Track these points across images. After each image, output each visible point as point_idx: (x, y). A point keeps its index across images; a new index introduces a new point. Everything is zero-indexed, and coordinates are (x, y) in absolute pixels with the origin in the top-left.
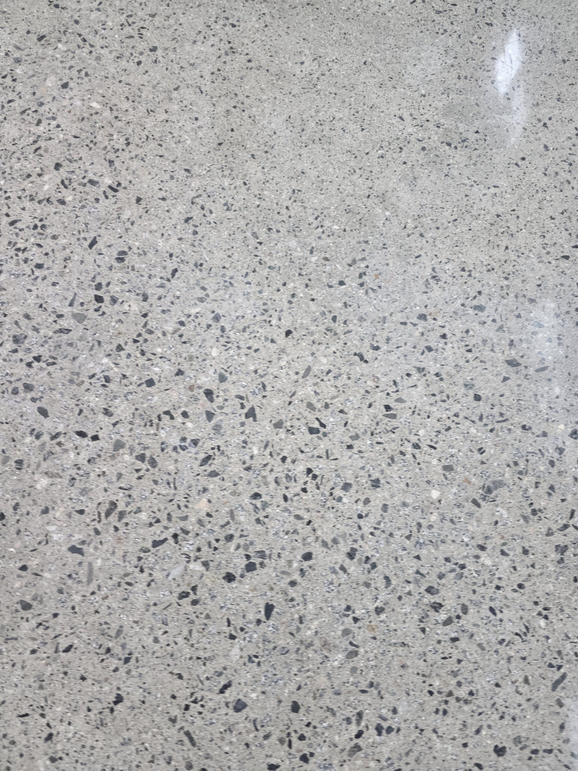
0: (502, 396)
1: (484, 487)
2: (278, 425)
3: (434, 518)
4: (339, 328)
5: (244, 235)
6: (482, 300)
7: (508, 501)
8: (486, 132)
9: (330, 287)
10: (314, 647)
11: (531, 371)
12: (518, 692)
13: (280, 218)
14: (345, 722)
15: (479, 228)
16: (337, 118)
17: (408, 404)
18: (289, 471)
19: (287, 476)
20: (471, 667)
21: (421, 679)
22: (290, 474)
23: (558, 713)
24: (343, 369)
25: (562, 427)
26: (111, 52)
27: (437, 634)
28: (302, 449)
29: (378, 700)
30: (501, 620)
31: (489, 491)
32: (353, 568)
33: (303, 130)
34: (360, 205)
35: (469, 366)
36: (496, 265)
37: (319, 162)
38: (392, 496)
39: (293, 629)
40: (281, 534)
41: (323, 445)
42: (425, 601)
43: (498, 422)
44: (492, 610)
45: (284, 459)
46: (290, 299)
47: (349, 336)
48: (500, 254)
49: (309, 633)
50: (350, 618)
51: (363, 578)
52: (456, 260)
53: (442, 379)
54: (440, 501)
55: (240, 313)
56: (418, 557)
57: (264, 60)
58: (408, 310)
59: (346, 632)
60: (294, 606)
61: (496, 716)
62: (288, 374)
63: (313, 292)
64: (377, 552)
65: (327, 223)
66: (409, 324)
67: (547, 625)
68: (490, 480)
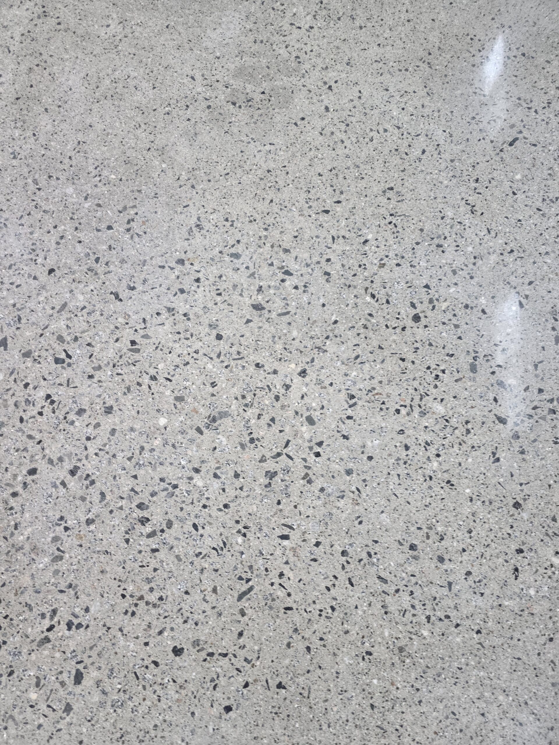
0: (242, 336)
1: (209, 416)
2: (27, 354)
3: (157, 442)
4: (100, 268)
5: (26, 181)
6: (239, 249)
7: (230, 429)
8: (272, 93)
9: (98, 230)
10: (24, 551)
11: (274, 315)
12: (204, 600)
13: (62, 167)
14: (40, 617)
15: (249, 182)
16: (132, 77)
17: (154, 340)
18: (30, 396)
19: (27, 401)
20: (166, 575)
21: (117, 583)
22: (30, 398)
23: (239, 621)
24: (98, 306)
25: (293, 366)
27: (140, 545)
28: (45, 377)
29: (74, 600)
30: (202, 536)
31: (214, 420)
32: (72, 484)
33: (97, 87)
34: (140, 157)
35: (216, 309)
36: (258, 217)
37: (108, 117)
38: (122, 422)
39: (8, 534)
40: (12, 451)
41: (66, 374)
42: (135, 515)
43: (234, 359)
44: (195, 526)
45: (26, 385)
46: (58, 240)
47: (109, 276)
48: (264, 207)
49: (22, 537)
50: (62, 528)
51: (80, 493)
52: (222, 210)
53: (189, 319)
54: (165, 428)
55: (9, 252)
56: (135, 477)
57: (72, 21)
58: (168, 255)
59: (56, 539)
60: (12, 514)
61: (180, 620)
62: (44, 309)
63: (81, 235)
64: (98, 471)
65: (105, 173)
66: (167, 268)
67: (244, 542)
68: (216, 410)
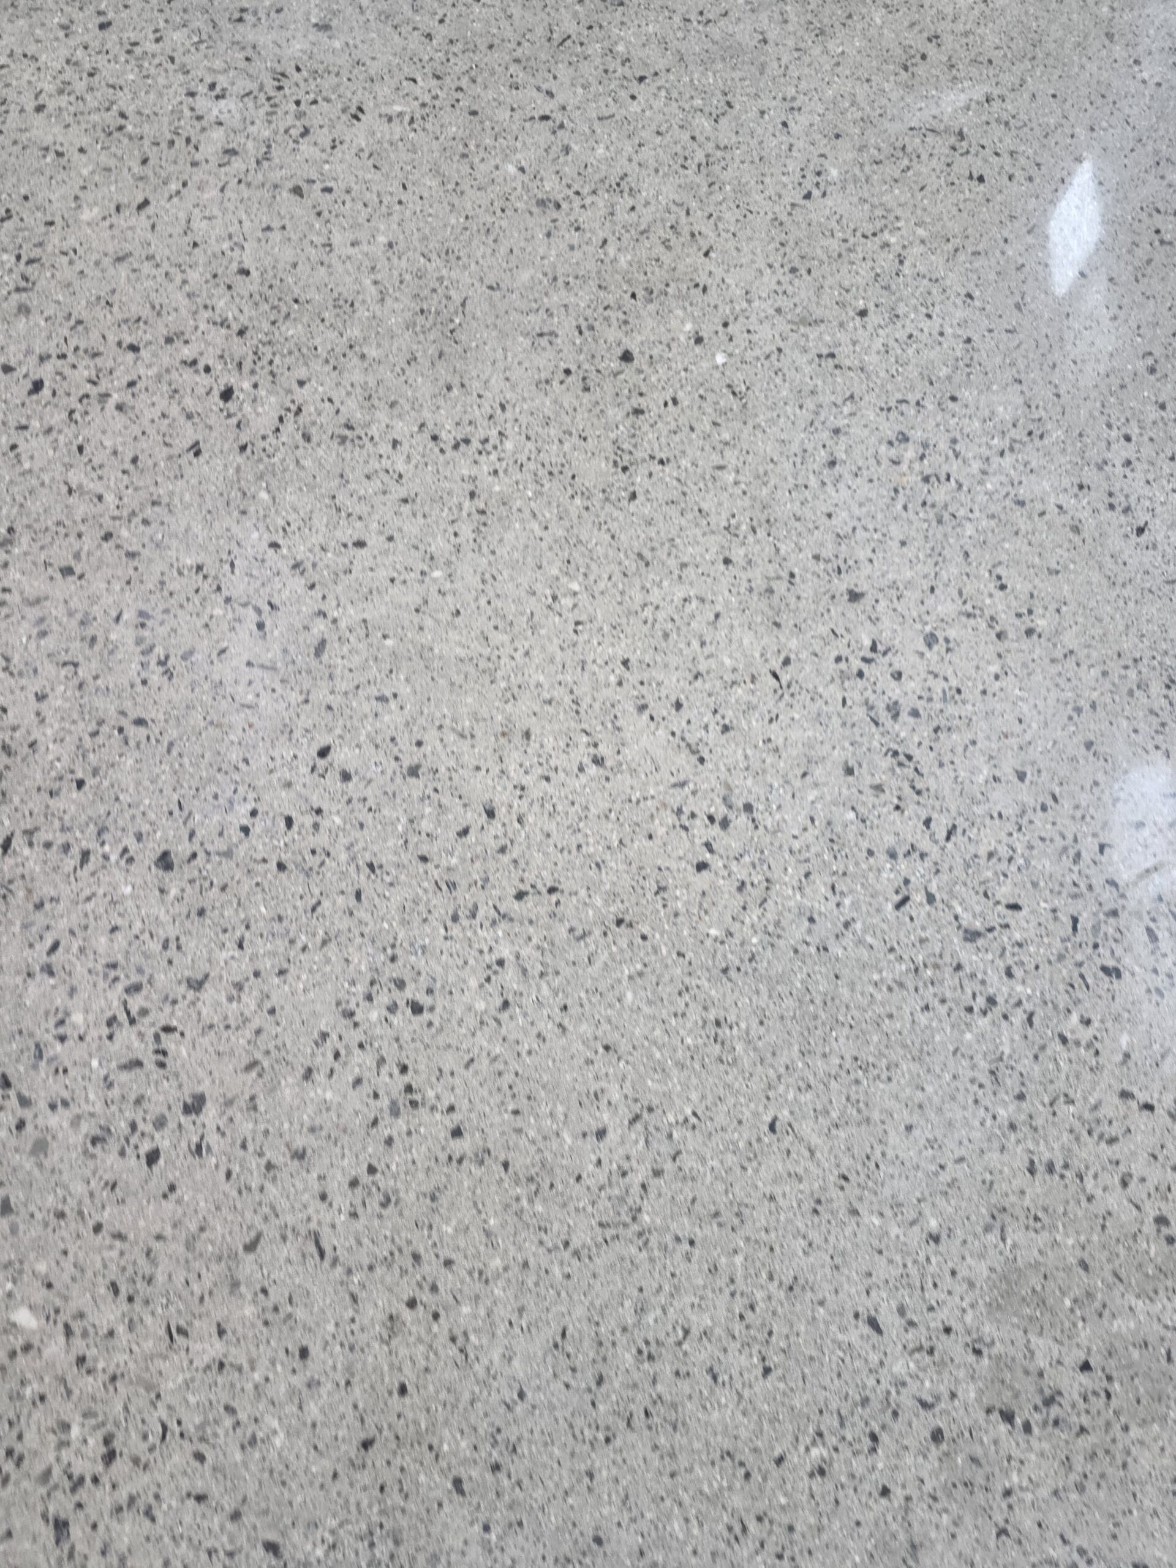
8: (1111, 1364)
26: (76, 1122)
57: (495, 1122)
